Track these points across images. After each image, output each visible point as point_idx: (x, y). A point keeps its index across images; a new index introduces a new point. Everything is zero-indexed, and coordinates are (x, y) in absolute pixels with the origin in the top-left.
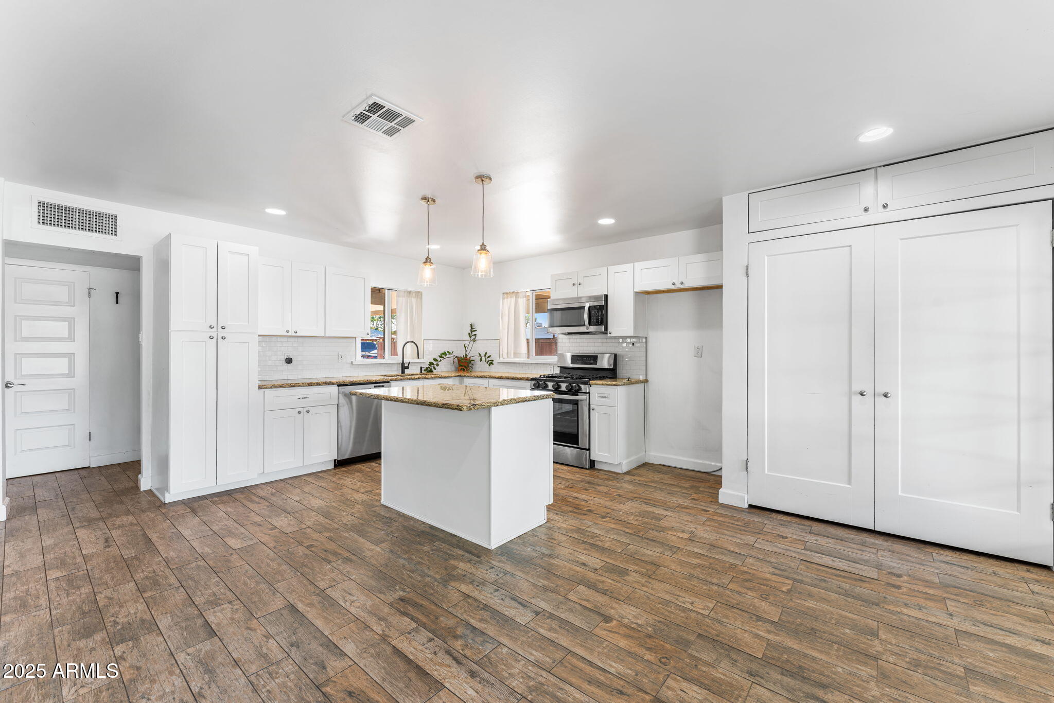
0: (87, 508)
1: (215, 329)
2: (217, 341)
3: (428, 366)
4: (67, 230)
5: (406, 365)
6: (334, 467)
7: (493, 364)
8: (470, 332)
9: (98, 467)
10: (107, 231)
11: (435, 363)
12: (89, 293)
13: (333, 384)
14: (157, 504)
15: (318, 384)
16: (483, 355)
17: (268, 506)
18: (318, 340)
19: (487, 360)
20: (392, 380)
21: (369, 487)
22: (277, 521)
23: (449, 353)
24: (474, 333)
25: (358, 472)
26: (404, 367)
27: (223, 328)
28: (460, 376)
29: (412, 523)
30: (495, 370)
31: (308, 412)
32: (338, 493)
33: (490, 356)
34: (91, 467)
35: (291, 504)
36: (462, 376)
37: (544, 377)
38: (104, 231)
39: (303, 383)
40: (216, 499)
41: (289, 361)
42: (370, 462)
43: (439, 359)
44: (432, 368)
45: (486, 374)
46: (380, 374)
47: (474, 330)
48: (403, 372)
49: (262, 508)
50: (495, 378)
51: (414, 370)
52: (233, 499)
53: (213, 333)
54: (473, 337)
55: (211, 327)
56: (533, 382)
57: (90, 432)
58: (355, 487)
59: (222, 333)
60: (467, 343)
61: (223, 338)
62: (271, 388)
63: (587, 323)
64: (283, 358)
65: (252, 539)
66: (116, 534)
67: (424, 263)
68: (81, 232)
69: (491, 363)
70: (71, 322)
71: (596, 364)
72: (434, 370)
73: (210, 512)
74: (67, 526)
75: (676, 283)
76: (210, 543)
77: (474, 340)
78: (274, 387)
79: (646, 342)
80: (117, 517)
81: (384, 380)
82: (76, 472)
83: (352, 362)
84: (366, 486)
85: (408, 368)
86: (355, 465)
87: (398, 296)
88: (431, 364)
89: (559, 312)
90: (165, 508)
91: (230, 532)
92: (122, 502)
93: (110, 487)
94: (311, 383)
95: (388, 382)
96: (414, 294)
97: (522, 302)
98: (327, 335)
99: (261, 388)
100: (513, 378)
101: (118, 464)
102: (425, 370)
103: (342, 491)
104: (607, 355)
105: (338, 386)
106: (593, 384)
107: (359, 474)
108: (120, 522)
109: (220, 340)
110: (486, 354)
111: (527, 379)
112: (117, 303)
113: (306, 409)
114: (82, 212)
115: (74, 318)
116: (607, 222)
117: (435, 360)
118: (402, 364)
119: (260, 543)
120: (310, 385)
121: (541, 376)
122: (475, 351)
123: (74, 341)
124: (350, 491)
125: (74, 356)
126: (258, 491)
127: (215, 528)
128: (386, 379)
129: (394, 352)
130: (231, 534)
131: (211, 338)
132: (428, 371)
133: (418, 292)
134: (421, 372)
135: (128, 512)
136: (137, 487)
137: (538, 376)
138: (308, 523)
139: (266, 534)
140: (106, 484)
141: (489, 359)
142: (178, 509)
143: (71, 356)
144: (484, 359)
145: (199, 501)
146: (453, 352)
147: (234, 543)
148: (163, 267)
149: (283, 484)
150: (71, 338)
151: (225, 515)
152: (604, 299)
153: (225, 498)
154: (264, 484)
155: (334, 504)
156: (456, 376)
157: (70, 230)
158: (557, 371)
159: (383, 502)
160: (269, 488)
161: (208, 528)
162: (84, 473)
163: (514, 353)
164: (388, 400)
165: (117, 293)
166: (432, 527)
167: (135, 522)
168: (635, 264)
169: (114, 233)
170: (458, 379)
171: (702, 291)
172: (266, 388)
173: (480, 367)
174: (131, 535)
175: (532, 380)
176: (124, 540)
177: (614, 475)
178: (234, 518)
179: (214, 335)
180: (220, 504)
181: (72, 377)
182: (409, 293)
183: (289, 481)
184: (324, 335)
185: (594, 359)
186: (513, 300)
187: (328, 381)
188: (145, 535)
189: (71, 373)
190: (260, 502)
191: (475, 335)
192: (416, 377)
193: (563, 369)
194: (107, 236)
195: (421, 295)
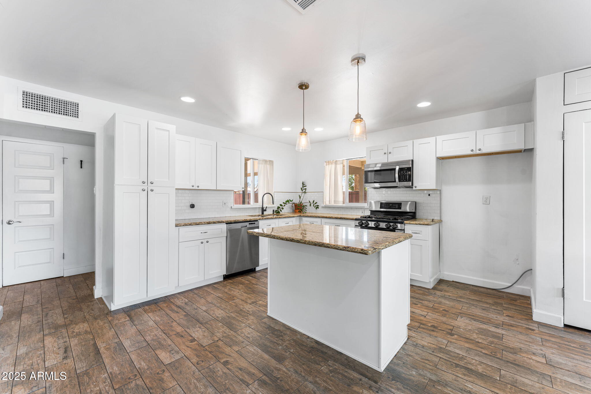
0: (56, 314)
1: (146, 184)
2: (148, 192)
3: (277, 209)
4: (43, 112)
5: (265, 209)
6: (224, 279)
7: (318, 208)
8: (302, 188)
9: (69, 277)
10: (72, 115)
11: (281, 207)
12: (64, 161)
13: (223, 222)
14: (106, 312)
15: (214, 223)
16: (312, 202)
17: (185, 316)
18: (210, 192)
19: (315, 205)
20: (260, 219)
21: (253, 298)
22: (194, 332)
23: (291, 201)
24: (304, 188)
25: (241, 284)
26: (263, 210)
27: (152, 183)
28: (300, 216)
29: (299, 337)
30: (321, 212)
31: (207, 242)
32: (232, 304)
33: (316, 203)
34: (64, 276)
35: (201, 314)
36: (302, 216)
37: (363, 218)
38: (70, 114)
39: (204, 222)
40: (147, 307)
41: (192, 206)
42: (246, 275)
43: (283, 205)
44: (279, 210)
45: (313, 215)
46: (248, 215)
47: (304, 185)
48: (263, 213)
49: (179, 317)
50: (326, 218)
51: (269, 212)
52: (159, 308)
53: (145, 187)
54: (304, 191)
55: (144, 183)
56: (358, 221)
57: (64, 253)
58: (243, 298)
59: (151, 187)
60: (300, 194)
61: (152, 190)
62: (184, 226)
63: (397, 180)
64: (189, 205)
65: (177, 353)
66: (74, 342)
67: (301, 133)
68: (53, 114)
69: (317, 207)
70: (52, 180)
71: (400, 208)
72: (280, 212)
73: (144, 320)
74: (39, 332)
75: (474, 150)
76: (145, 356)
77: (305, 192)
78: (186, 225)
79: (440, 193)
80: (76, 324)
81: (255, 219)
82: (54, 280)
83: (231, 207)
84: (251, 297)
85: (265, 210)
86: (237, 277)
87: (259, 163)
88: (278, 208)
89: (373, 173)
90: (111, 316)
91: (160, 343)
92: (81, 309)
93: (74, 294)
94: (209, 222)
95: (257, 221)
96: (268, 162)
97: (340, 167)
98: (218, 189)
99: (177, 226)
100: (341, 218)
101: (82, 274)
102: (275, 212)
103: (234, 301)
104: (410, 202)
105: (227, 224)
106: (407, 224)
107: (242, 286)
108: (78, 329)
109: (149, 192)
110: (314, 201)
111: (352, 219)
112: (81, 167)
113: (206, 240)
114: (54, 100)
115: (53, 178)
116: (424, 104)
117: (281, 205)
118: (262, 208)
119: (185, 357)
120: (209, 223)
121: (361, 217)
122: (306, 199)
123: (53, 193)
124: (241, 302)
125: (54, 203)
126: (175, 300)
127: (148, 338)
128: (254, 219)
129: (256, 200)
130: (162, 346)
131: (143, 190)
132: (277, 213)
133: (271, 161)
134: (273, 213)
135: (84, 320)
136: (92, 295)
137: (359, 217)
138: (219, 335)
139: (188, 347)
140: (72, 291)
141: (316, 205)
142: (120, 317)
143: (52, 203)
144: (312, 205)
145: (135, 309)
146: (293, 200)
147: (165, 357)
148: (110, 141)
149: (191, 294)
150: (51, 191)
151: (154, 325)
152: (411, 163)
153: (153, 307)
154: (179, 293)
155: (232, 314)
156: (297, 216)
157: (46, 113)
158: (368, 213)
159: (269, 313)
160: (183, 298)
161: (143, 339)
162: (59, 281)
163: (334, 201)
164: (284, 240)
165: (81, 161)
166: (317, 342)
167: (89, 330)
168: (414, 141)
169: (76, 116)
170: (298, 218)
171: (489, 156)
172: (181, 226)
173: (310, 210)
174: (84, 345)
175: (356, 219)
176: (79, 350)
177: (426, 290)
178: (161, 327)
179: (146, 188)
180: (150, 312)
181: (52, 217)
182: (266, 161)
183: (196, 292)
184: (215, 189)
185: (399, 205)
186: (333, 166)
187: (220, 220)
188: (95, 345)
189: (52, 214)
190: (178, 311)
191: (306, 189)
192: (270, 217)
193: (372, 212)
194: (72, 118)
195: (273, 163)
